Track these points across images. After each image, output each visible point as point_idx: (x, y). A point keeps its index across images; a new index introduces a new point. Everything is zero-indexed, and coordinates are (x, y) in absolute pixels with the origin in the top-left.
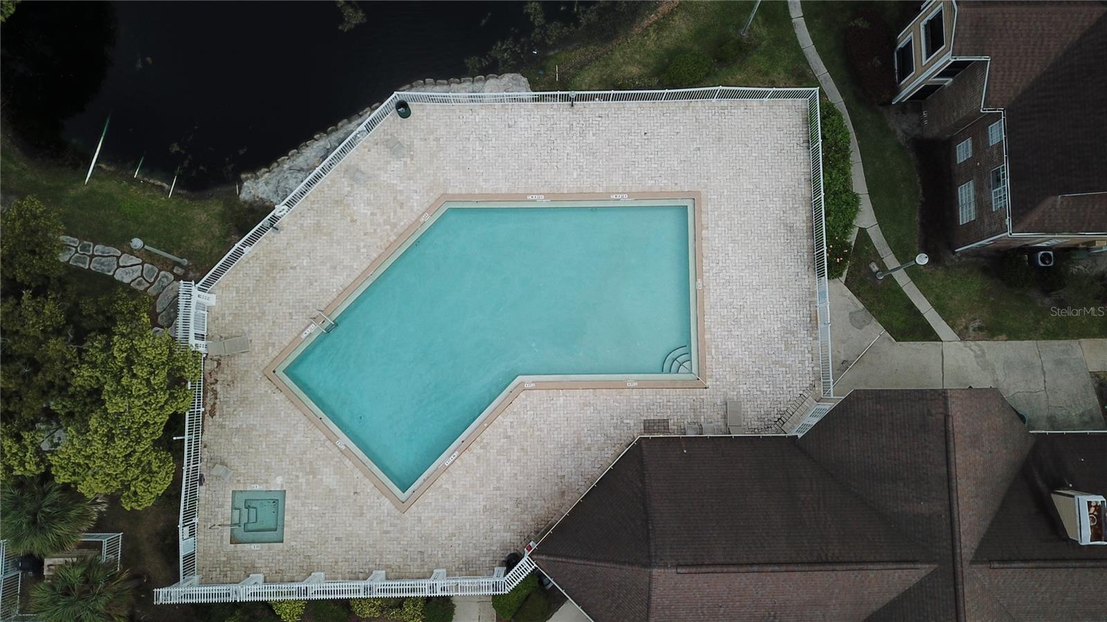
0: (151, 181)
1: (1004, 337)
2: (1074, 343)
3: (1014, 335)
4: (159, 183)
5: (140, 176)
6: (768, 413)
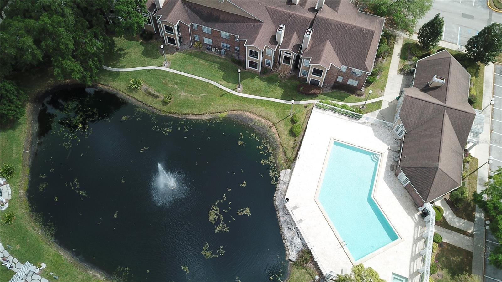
1: (385, 88)
2: (389, 76)
3: (385, 86)
6: (393, 141)
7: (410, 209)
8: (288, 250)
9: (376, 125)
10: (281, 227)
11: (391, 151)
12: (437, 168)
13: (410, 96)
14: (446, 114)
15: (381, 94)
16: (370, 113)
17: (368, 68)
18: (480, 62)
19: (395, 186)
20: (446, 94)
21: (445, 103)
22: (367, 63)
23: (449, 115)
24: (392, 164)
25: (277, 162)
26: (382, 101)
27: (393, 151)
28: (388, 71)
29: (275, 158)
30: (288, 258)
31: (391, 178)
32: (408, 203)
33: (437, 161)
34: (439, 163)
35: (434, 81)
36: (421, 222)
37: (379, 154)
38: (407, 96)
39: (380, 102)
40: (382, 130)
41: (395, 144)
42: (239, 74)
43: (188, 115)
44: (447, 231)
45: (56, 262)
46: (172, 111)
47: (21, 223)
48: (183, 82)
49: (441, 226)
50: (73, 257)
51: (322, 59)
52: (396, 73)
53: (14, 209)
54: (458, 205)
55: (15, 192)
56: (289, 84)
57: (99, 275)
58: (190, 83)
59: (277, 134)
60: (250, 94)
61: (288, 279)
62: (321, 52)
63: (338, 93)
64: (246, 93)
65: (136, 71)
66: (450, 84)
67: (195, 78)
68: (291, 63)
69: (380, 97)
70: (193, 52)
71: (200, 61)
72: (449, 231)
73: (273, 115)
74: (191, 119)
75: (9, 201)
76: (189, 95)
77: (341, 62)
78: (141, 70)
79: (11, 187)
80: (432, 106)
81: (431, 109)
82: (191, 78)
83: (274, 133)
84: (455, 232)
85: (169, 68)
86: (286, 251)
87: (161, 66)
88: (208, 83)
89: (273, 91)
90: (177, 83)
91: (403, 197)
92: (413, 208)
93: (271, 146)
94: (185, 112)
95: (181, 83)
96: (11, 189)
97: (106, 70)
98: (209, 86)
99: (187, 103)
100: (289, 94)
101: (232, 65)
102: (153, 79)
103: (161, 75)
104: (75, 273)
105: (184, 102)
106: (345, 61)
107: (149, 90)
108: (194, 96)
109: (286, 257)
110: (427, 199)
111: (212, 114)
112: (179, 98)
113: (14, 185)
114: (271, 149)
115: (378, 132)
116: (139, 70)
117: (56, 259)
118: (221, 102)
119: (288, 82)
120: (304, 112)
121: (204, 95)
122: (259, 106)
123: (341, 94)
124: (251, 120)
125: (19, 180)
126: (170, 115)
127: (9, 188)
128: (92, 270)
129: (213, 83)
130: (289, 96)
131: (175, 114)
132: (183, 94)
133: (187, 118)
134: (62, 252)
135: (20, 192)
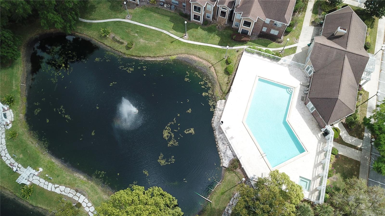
0: (216, 187)
1: (299, 36)
2: (303, 27)
3: (299, 35)
4: (217, 186)
5: (214, 190)
7: (315, 129)
8: (222, 159)
9: (292, 66)
10: (217, 143)
11: (303, 86)
12: (337, 99)
13: (319, 43)
14: (346, 57)
15: (296, 41)
16: (287, 56)
17: (287, 20)
18: (376, 16)
19: (304, 112)
20: (347, 42)
21: (346, 49)
22: (286, 17)
23: (348, 59)
24: (302, 96)
25: (215, 94)
26: (297, 46)
27: (304, 86)
28: (303, 23)
29: (213, 91)
30: (222, 165)
31: (301, 106)
32: (313, 126)
33: (338, 93)
34: (339, 95)
35: (338, 31)
36: (323, 139)
37: (293, 88)
38: (317, 43)
39: (295, 48)
40: (296, 69)
41: (305, 80)
42: (186, 25)
43: (146, 58)
44: (343, 146)
45: (50, 167)
46: (134, 54)
47: (22, 139)
48: (142, 32)
49: (338, 143)
50: (62, 164)
51: (251, 13)
52: (309, 25)
53: (16, 128)
54: (351, 127)
55: (16, 115)
56: (225, 33)
57: (82, 177)
58: (147, 32)
59: (215, 73)
60: (194, 41)
61: (222, 180)
62: (250, 8)
63: (262, 40)
64: (191, 40)
65: (105, 22)
66: (351, 34)
67: (151, 29)
68: (227, 16)
69: (295, 44)
70: (149, 8)
71: (155, 15)
72: (344, 146)
73: (212, 58)
74: (149, 60)
75: (12, 122)
76: (147, 42)
77: (265, 15)
78: (108, 22)
79: (13, 112)
80: (336, 51)
81: (335, 53)
82: (148, 28)
83: (212, 72)
84: (348, 147)
85: (131, 20)
86: (221, 160)
87: (125, 19)
88: (161, 32)
89: (212, 38)
90: (137, 32)
91: (310, 121)
92: (317, 129)
93: (210, 82)
94: (144, 55)
95: (141, 32)
96: (13, 114)
97: (82, 22)
98: (162, 35)
99: (145, 48)
100: (224, 41)
101: (180, 18)
102: (118, 29)
103: (125, 26)
104: (65, 175)
105: (143, 47)
106: (269, 15)
107: (116, 38)
108: (151, 42)
109: (220, 164)
110: (328, 122)
111: (164, 56)
112: (139, 44)
113: (16, 110)
114: (210, 84)
115: (292, 71)
116: (107, 22)
117: (50, 165)
118: (172, 47)
119: (224, 32)
120: (236, 55)
121: (158, 42)
122: (202, 51)
123: (265, 41)
124: (195, 61)
125: (18, 107)
126: (132, 57)
127: (12, 113)
128: (77, 173)
129: (165, 32)
130: (225, 42)
131: (136, 56)
132: (142, 41)
133: (145, 59)
134: (54, 160)
135: (20, 115)
